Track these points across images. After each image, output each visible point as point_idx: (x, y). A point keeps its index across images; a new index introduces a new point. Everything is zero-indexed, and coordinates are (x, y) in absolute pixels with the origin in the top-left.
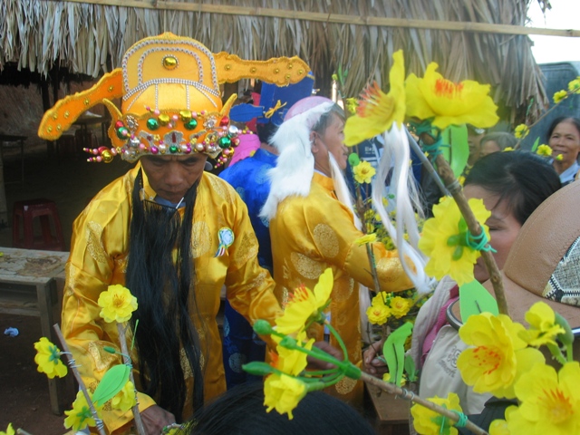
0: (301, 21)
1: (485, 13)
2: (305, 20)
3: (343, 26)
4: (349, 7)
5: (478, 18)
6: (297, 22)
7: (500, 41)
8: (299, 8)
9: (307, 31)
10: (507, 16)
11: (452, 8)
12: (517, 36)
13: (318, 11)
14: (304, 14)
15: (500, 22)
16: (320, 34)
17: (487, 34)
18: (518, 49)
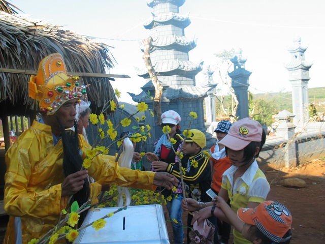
0: (5, 73)
1: (89, 68)
2: (7, 73)
3: (27, 76)
4: (29, 66)
5: (87, 71)
6: (3, 74)
7: (97, 80)
8: (4, 67)
9: (9, 78)
10: (99, 70)
11: (76, 67)
12: (104, 78)
13: (13, 68)
14: (7, 70)
15: (96, 72)
16: (16, 79)
17: (92, 77)
18: (105, 83)
